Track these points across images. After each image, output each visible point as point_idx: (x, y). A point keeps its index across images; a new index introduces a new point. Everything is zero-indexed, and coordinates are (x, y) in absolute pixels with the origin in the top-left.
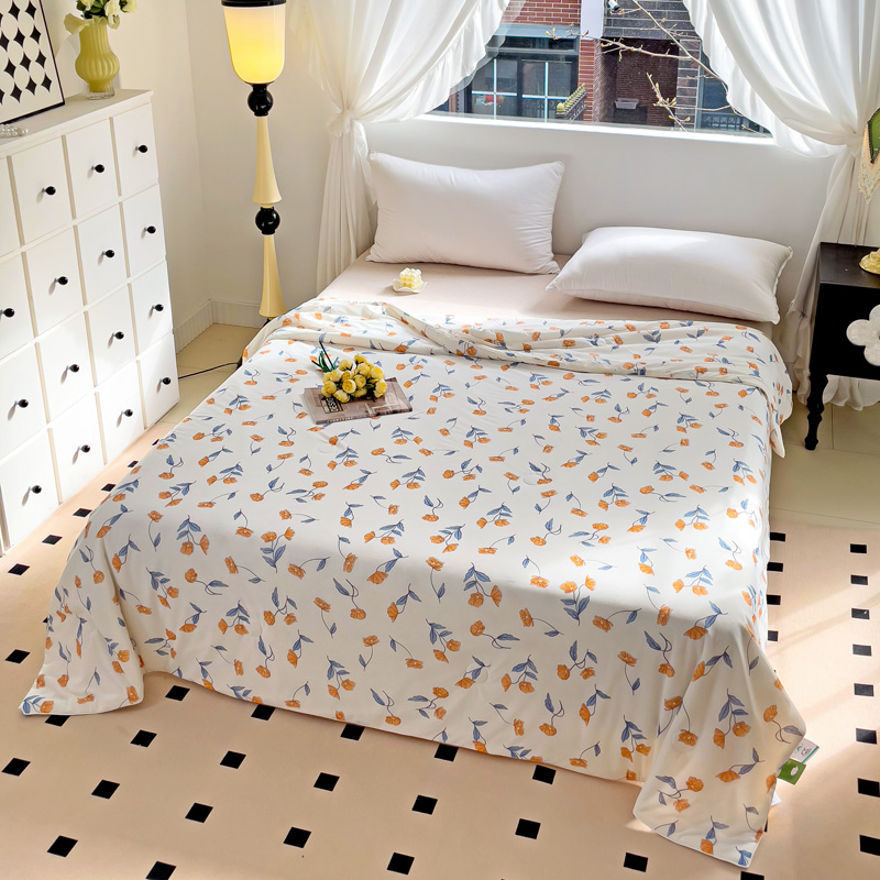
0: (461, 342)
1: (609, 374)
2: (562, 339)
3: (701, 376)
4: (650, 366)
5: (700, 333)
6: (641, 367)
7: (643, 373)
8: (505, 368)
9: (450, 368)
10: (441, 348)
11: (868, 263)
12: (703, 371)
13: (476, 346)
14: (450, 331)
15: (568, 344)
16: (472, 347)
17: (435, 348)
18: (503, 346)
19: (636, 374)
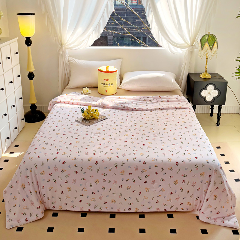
11: (201, 76)
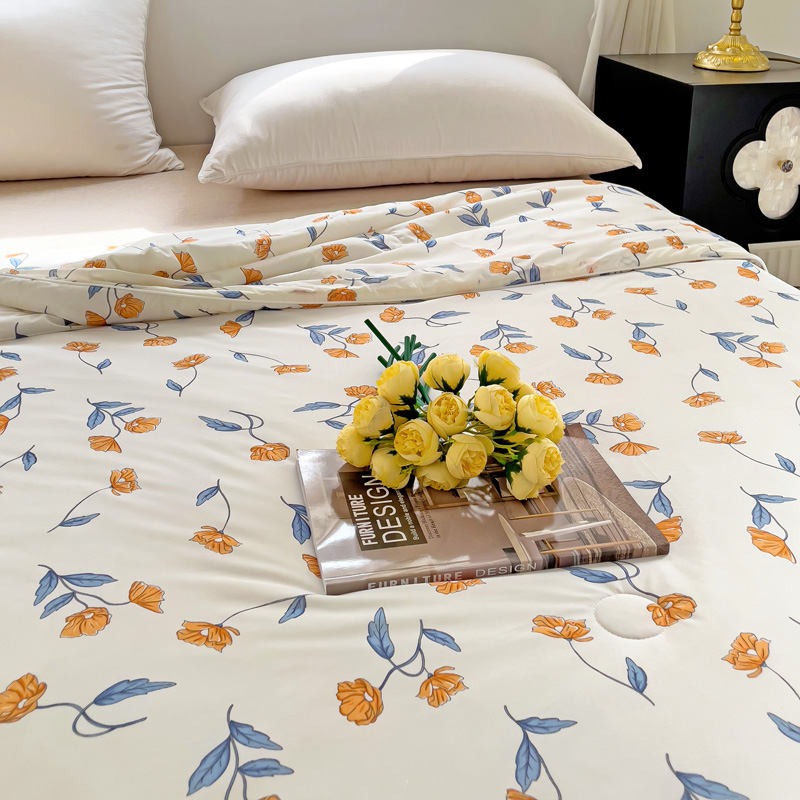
0: (93, 291)
1: (469, 292)
2: (318, 247)
3: (645, 259)
4: (543, 258)
5: (547, 198)
6: (526, 264)
7: (535, 276)
8: (232, 327)
9: (95, 358)
10: (42, 317)
11: (713, 59)
12: (641, 248)
13: (138, 292)
14: (53, 273)
15: (334, 255)
16: (128, 298)
17: (25, 320)
18: (199, 281)
19: (521, 282)
